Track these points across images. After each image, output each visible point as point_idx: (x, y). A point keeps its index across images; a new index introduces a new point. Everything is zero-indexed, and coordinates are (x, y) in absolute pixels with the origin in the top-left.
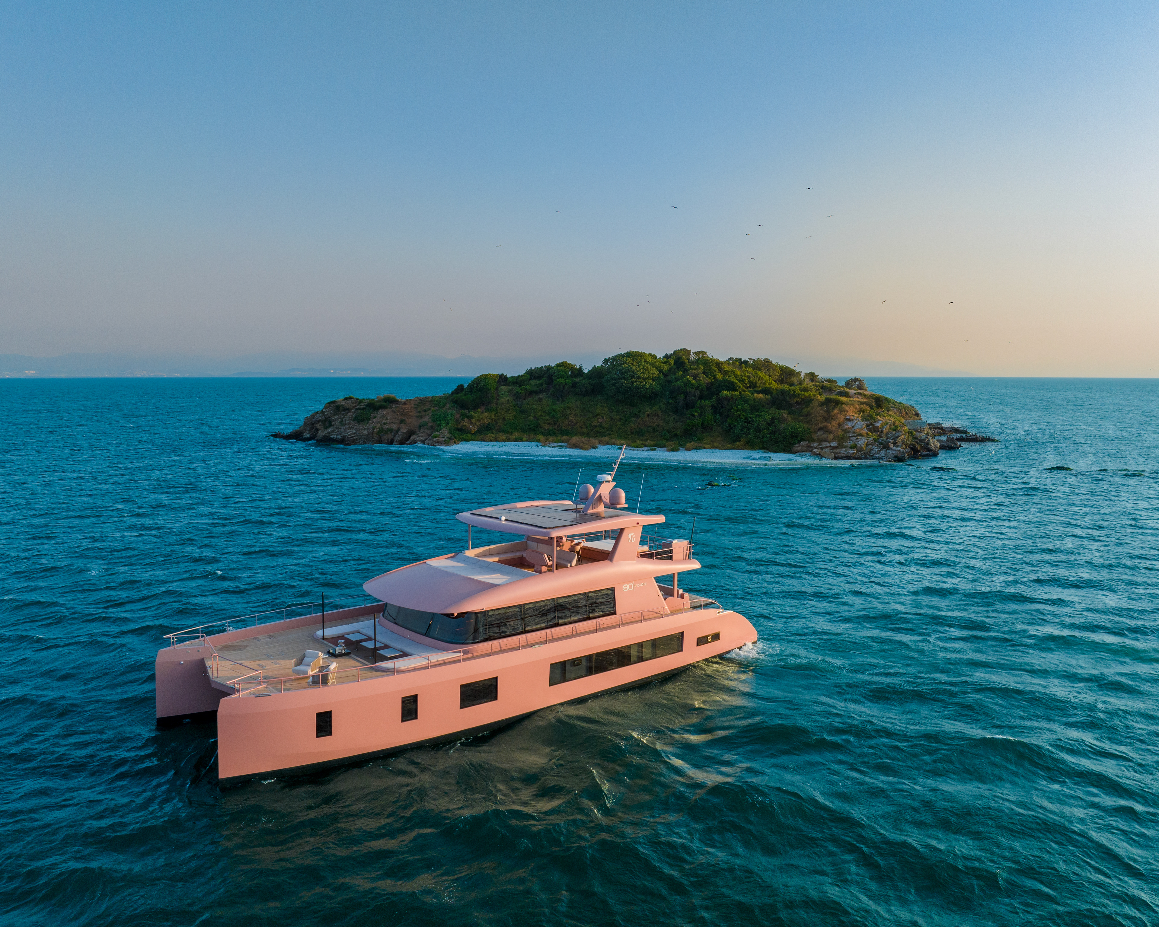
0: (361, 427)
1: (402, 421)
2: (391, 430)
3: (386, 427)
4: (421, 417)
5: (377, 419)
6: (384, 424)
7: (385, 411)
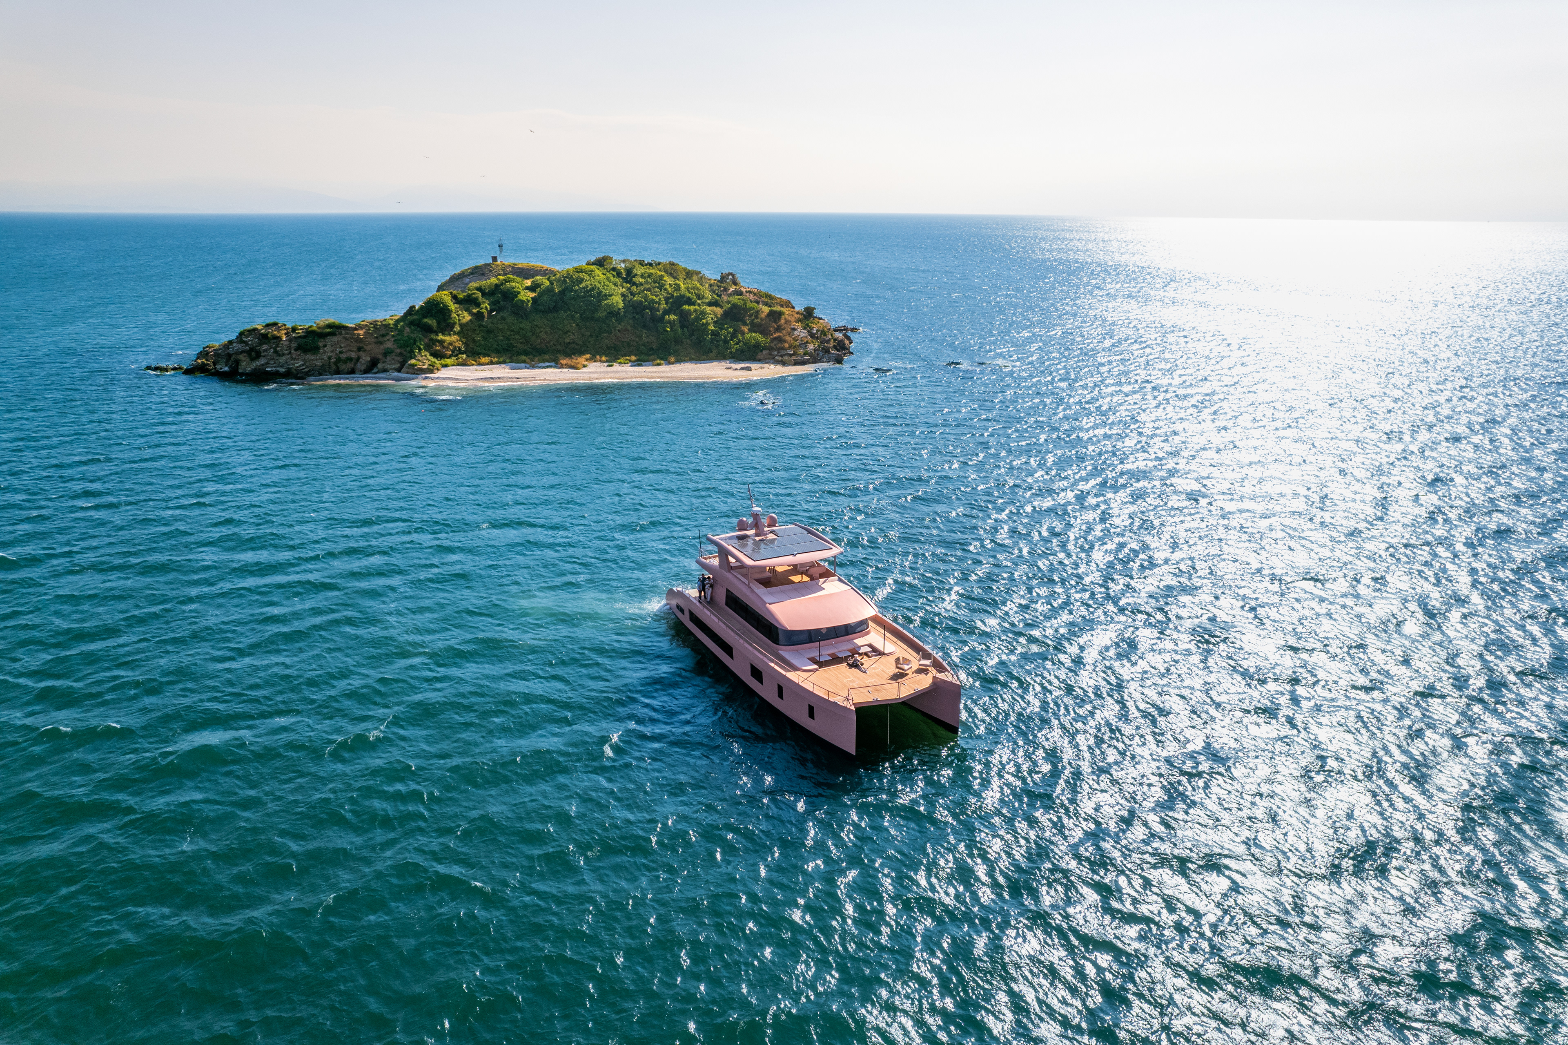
0: (309, 357)
1: (359, 349)
2: (350, 359)
3: (343, 356)
4: (381, 343)
5: (328, 349)
6: (341, 352)
7: (335, 339)
